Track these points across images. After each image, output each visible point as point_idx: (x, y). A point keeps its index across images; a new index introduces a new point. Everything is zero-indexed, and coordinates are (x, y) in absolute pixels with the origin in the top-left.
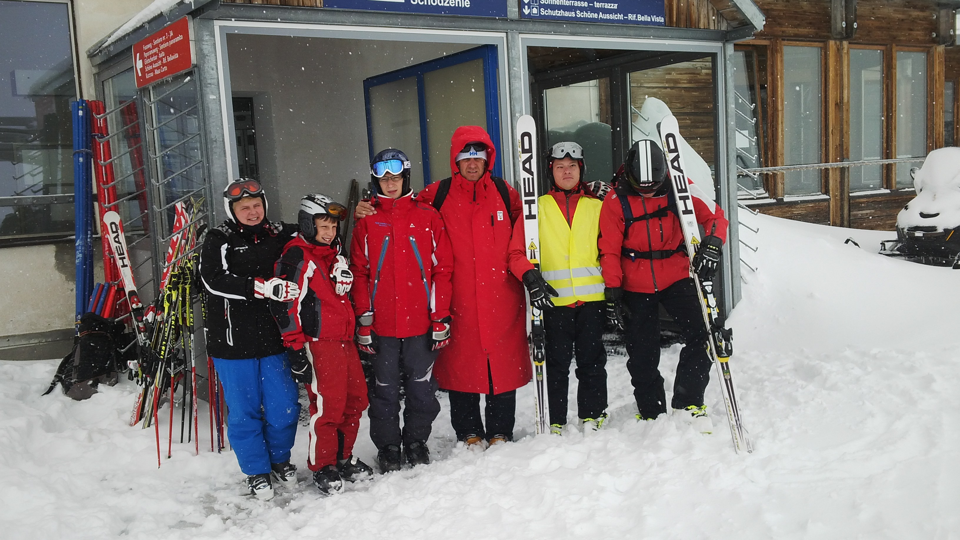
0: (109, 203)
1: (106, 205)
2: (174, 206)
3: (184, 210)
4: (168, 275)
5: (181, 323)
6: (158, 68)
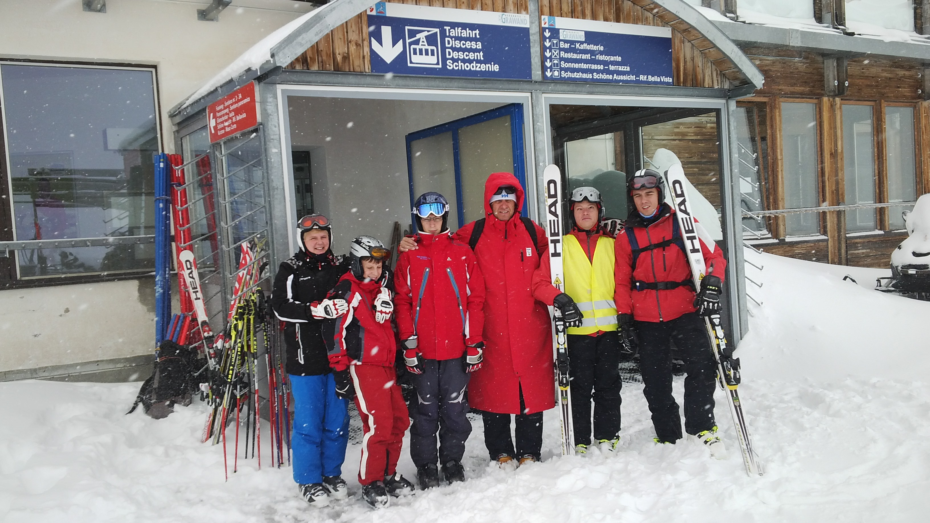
0: (184, 243)
1: (182, 245)
2: (241, 246)
3: (249, 249)
4: (235, 306)
5: (246, 349)
6: (229, 126)
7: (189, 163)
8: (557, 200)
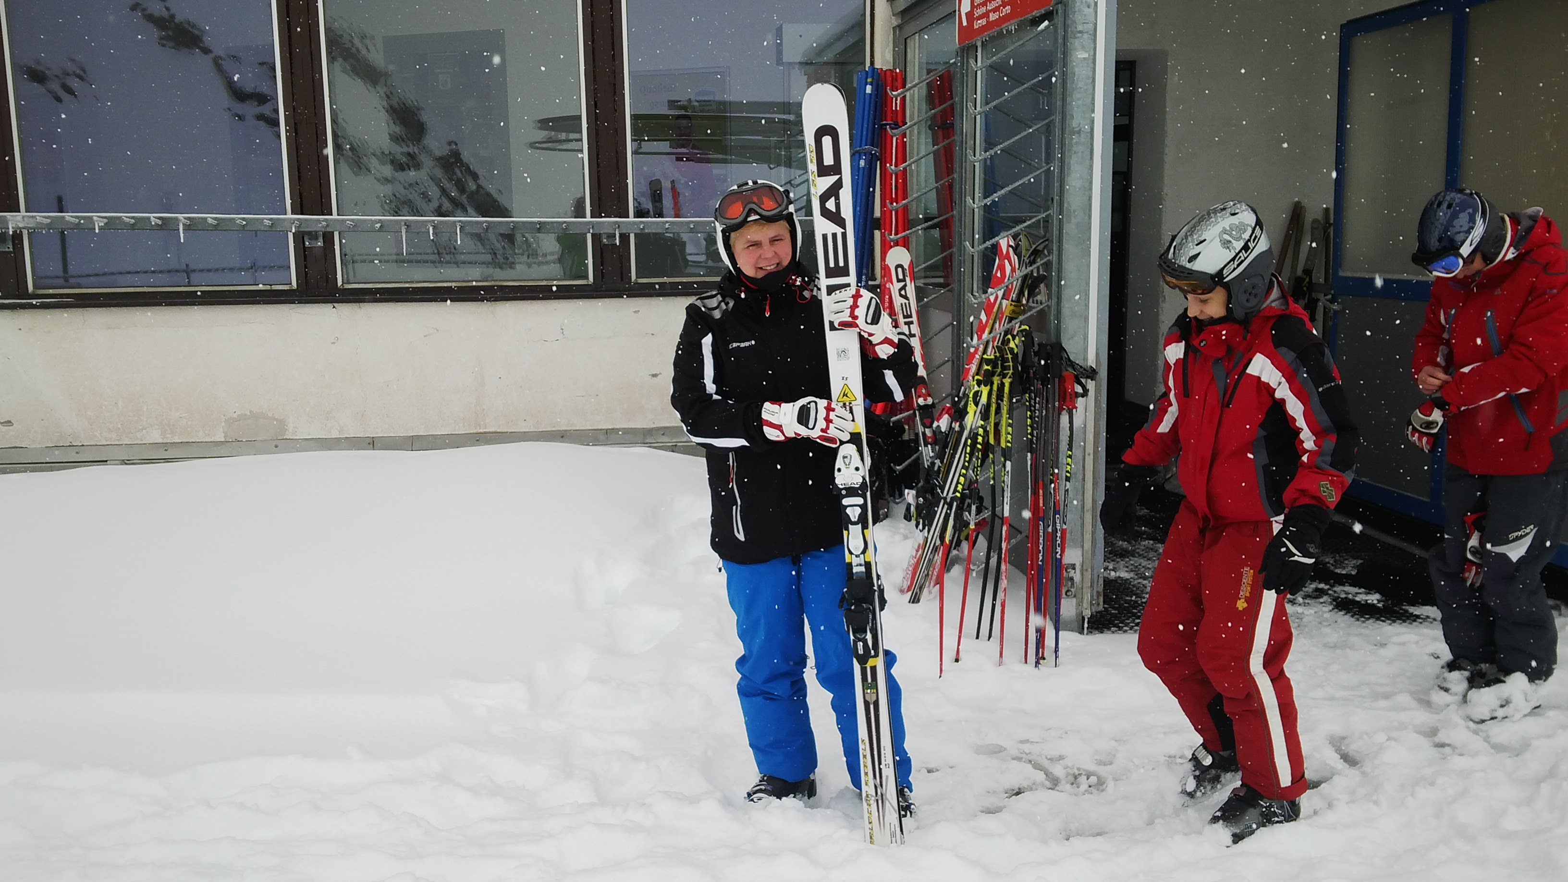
0: (896, 234)
1: (893, 237)
2: (998, 243)
3: (1011, 250)
4: (977, 356)
5: (992, 441)
6: (995, 10)
7: (915, 86)
8: (840, 179)
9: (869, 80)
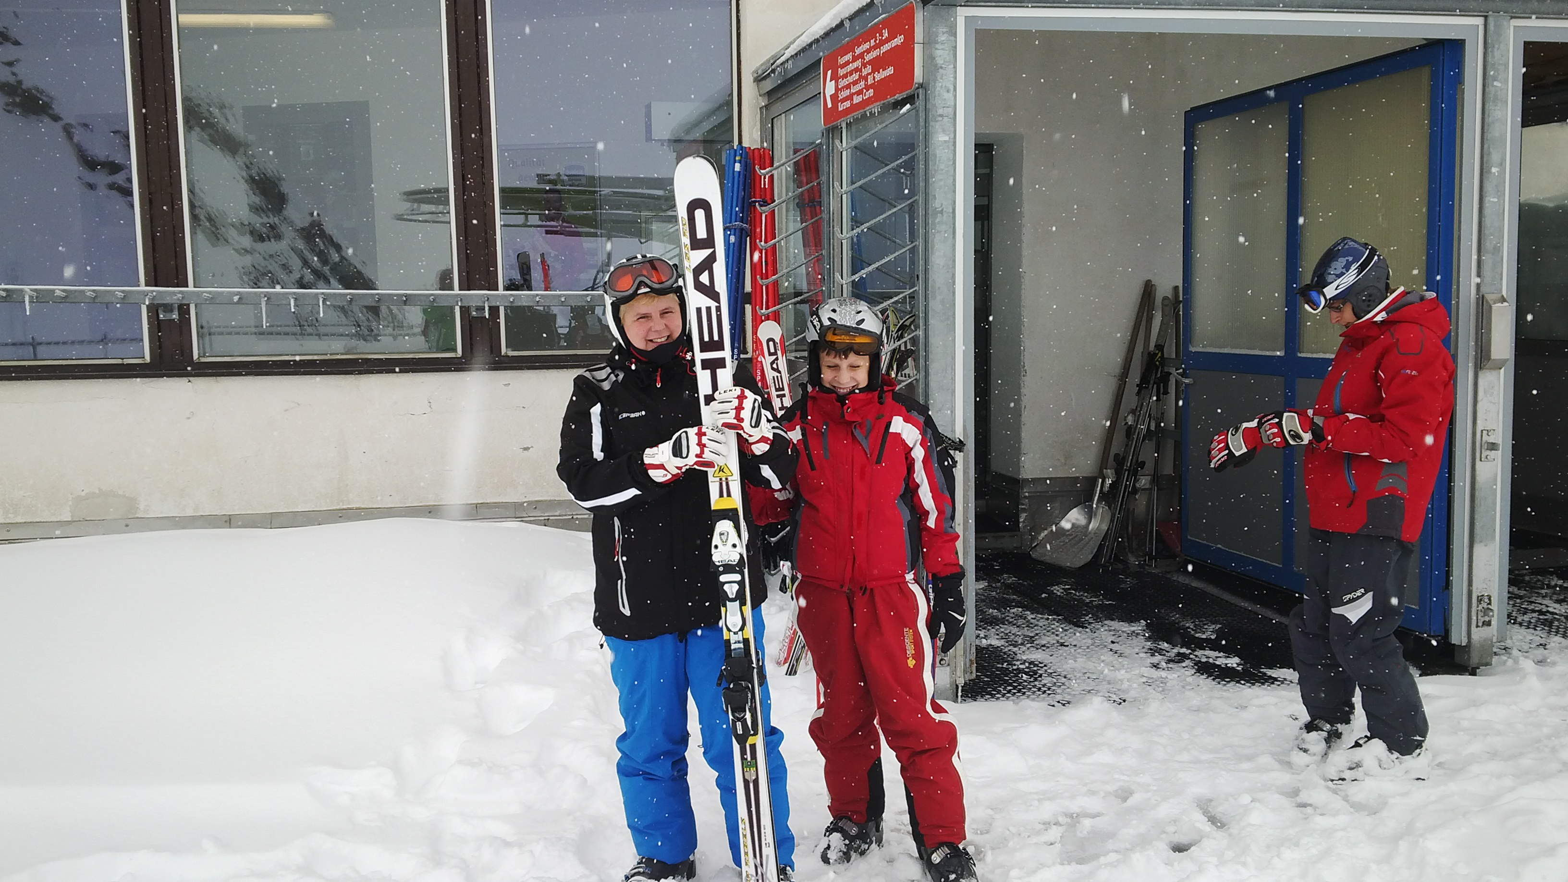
0: (767, 308)
1: (764, 311)
6: (859, 93)
7: (783, 165)
8: (714, 252)
9: (738, 158)
